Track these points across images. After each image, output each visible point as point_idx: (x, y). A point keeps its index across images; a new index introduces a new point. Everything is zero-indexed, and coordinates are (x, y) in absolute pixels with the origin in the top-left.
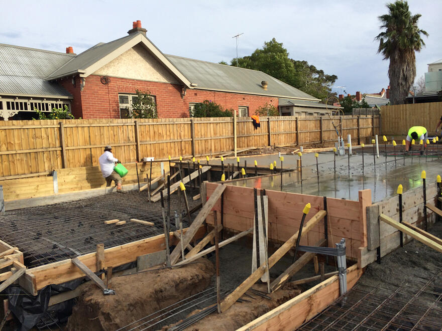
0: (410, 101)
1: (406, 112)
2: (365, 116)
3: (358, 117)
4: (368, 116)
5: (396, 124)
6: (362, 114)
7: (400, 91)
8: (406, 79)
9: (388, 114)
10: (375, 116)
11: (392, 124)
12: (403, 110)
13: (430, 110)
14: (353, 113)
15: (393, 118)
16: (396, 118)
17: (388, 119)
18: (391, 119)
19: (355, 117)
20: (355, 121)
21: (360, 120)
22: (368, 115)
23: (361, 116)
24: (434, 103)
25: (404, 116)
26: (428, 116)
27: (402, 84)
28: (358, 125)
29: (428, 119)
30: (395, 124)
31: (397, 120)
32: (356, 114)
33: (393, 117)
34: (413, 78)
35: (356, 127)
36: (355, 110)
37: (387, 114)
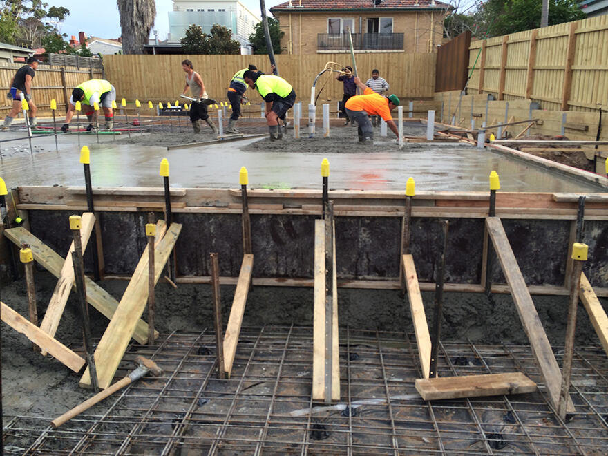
0: (149, 51)
1: (140, 67)
2: (75, 69)
3: (62, 69)
4: (81, 69)
5: (128, 84)
6: (70, 65)
7: (135, 35)
8: (142, 17)
9: (115, 69)
10: (94, 70)
11: (122, 84)
12: (135, 63)
13: (171, 65)
14: (52, 62)
15: (122, 76)
16: (127, 76)
17: (116, 76)
18: (120, 76)
19: (57, 68)
20: (57, 75)
21: (66, 75)
22: (82, 67)
23: (68, 68)
24: (176, 55)
25: (138, 73)
26: (169, 75)
27: (137, 24)
28: (63, 82)
29: (170, 78)
30: (126, 84)
31: (128, 78)
32: (56, 63)
33: (123, 73)
34: (153, 18)
35: (59, 85)
36: (55, 56)
37: (113, 68)
